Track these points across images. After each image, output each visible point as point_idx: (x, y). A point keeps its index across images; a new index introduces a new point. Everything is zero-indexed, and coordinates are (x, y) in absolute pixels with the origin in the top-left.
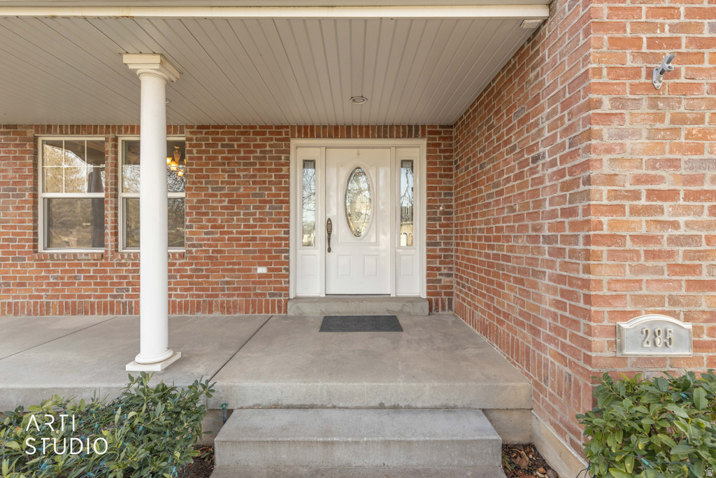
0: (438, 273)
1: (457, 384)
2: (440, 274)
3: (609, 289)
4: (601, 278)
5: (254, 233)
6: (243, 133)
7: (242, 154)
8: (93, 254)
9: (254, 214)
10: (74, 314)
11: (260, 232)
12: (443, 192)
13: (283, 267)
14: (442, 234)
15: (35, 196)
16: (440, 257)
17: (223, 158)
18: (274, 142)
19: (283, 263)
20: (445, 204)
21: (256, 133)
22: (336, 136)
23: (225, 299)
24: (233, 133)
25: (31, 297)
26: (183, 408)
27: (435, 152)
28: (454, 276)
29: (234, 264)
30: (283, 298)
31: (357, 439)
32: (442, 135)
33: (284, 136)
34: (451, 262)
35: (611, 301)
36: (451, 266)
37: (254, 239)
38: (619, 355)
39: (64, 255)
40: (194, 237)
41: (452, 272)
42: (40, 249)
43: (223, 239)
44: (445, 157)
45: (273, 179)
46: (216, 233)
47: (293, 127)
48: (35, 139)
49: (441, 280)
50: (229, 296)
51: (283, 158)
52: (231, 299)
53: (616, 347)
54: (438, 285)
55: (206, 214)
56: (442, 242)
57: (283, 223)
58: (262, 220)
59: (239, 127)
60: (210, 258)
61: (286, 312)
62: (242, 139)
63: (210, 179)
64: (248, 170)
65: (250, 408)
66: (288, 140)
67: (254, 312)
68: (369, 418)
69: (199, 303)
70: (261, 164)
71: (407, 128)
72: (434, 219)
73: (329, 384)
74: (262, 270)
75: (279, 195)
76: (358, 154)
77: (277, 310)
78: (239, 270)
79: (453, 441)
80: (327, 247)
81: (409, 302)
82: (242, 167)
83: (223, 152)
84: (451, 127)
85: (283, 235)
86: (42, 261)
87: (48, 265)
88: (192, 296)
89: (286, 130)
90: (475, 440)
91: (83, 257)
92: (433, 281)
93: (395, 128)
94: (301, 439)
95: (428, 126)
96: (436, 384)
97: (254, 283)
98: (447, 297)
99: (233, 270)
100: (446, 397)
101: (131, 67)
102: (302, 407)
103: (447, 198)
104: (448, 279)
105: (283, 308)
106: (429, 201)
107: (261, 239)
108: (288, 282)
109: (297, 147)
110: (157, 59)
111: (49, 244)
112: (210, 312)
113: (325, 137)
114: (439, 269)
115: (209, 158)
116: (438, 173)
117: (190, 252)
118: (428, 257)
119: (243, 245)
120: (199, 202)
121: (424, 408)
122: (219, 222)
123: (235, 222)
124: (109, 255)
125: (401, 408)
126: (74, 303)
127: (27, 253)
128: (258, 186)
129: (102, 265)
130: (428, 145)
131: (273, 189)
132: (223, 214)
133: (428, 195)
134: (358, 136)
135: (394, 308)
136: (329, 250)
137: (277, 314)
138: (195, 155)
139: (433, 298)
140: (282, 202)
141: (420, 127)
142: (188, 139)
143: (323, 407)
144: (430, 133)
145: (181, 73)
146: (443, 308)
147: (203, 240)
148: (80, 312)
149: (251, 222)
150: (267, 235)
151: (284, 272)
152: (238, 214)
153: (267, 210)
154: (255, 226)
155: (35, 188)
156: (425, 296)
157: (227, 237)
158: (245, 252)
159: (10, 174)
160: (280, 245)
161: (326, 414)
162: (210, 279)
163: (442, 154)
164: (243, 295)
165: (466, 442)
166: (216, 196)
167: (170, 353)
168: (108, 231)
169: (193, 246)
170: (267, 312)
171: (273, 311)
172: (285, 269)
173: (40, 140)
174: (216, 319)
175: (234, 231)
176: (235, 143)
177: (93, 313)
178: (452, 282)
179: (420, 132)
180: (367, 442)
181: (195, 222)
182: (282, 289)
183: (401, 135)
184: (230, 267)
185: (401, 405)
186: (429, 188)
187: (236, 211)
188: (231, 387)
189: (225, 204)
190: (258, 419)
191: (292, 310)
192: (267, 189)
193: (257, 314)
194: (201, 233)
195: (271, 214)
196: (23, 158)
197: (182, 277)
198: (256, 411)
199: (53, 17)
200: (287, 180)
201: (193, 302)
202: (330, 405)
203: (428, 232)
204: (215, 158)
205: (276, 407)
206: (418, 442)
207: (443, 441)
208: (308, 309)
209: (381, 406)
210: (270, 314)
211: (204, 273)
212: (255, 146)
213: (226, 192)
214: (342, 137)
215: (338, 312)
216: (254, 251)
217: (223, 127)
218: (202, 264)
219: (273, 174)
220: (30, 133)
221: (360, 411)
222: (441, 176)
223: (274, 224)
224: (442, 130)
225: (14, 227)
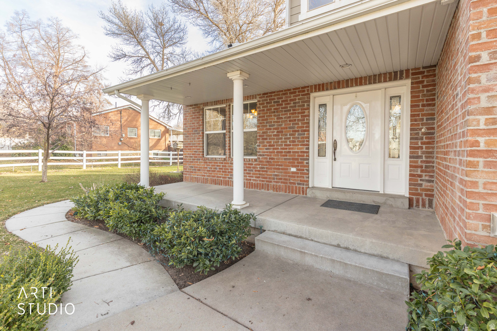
0: (419, 179)
1: (389, 244)
2: (421, 180)
3: (484, 188)
4: (477, 180)
5: (289, 149)
6: (284, 94)
7: (284, 106)
8: (222, 158)
9: (289, 138)
10: (215, 184)
11: (292, 149)
12: (425, 118)
13: (305, 169)
14: (424, 150)
15: (203, 133)
16: (421, 167)
17: (275, 109)
18: (301, 96)
19: (305, 166)
20: (427, 126)
21: (291, 93)
22: (339, 88)
23: (275, 184)
24: (279, 95)
25: (202, 176)
26: (242, 220)
27: (419, 87)
28: (435, 182)
29: (279, 165)
30: (305, 186)
31: (317, 255)
32: (426, 74)
33: (306, 92)
34: (433, 171)
35: (486, 197)
36: (432, 174)
37: (289, 152)
38: (492, 235)
39: (212, 158)
40: (261, 151)
41: (433, 179)
42: (205, 156)
43: (274, 152)
44: (428, 91)
45: (300, 118)
46: (271, 149)
47: (311, 86)
48: (203, 108)
49: (422, 184)
50: (277, 182)
51: (305, 105)
52: (278, 184)
53: (490, 230)
54: (419, 188)
55: (266, 139)
56: (424, 155)
57: (305, 143)
58: (294, 142)
59: (282, 91)
60: (268, 162)
61: (306, 194)
62: (284, 98)
63: (268, 121)
64: (287, 114)
65: (272, 231)
66: (309, 94)
67: (289, 193)
68: (328, 249)
69: (263, 184)
70: (294, 110)
71: (393, 74)
72: (416, 139)
73: (309, 228)
74: (293, 170)
75: (303, 127)
76: (356, 97)
77: (301, 192)
78: (282, 169)
79: (373, 270)
80: (334, 158)
81: (392, 197)
82: (283, 113)
83: (274, 106)
84: (435, 66)
85: (305, 150)
86: (206, 160)
87: (207, 163)
88: (260, 181)
89: (307, 88)
90: (389, 274)
91: (218, 159)
92: (415, 185)
93: (383, 75)
94: (290, 247)
95: (412, 69)
96: (374, 241)
97: (289, 176)
98: (427, 198)
99: (279, 169)
100: (381, 250)
101: (230, 78)
102: (296, 236)
103: (429, 122)
104: (429, 184)
105: (304, 192)
106: (411, 125)
107: (293, 152)
108: (308, 177)
109: (315, 98)
110: (239, 72)
111: (208, 154)
112: (268, 190)
113: (331, 89)
114: (420, 176)
115: (268, 110)
116: (420, 104)
117: (259, 158)
118: (411, 166)
119: (284, 156)
120: (263, 133)
121: (365, 253)
122: (272, 143)
123: (280, 143)
124: (227, 159)
125: (351, 249)
126: (215, 179)
127: (201, 157)
128: (291, 123)
129: (225, 163)
130: (412, 83)
131: (300, 123)
132: (274, 139)
133: (411, 121)
134: (354, 85)
135: (379, 200)
136: (335, 160)
137: (301, 195)
138: (262, 109)
139: (414, 197)
140: (305, 131)
141: (404, 71)
142: (259, 101)
143: (306, 239)
144: (413, 74)
145: (249, 75)
146: (424, 206)
147: (264, 152)
148: (217, 184)
149: (288, 143)
150: (296, 150)
151: (305, 171)
152: (281, 138)
153: (296, 136)
154: (290, 145)
155: (203, 130)
156: (407, 195)
157: (276, 151)
158: (285, 159)
159: (196, 124)
160: (303, 156)
161: (307, 242)
162: (268, 173)
163: (425, 89)
164: (284, 183)
165: (383, 274)
166: (271, 129)
167: (244, 203)
168: (227, 148)
169: (260, 155)
170: (296, 193)
171: (299, 193)
172: (306, 170)
173: (205, 109)
174: (270, 193)
175: (280, 148)
176: (280, 100)
177: (222, 185)
178: (433, 186)
179: (404, 75)
180: (322, 257)
181: (261, 143)
182: (304, 181)
183: (388, 79)
184: (278, 167)
185: (350, 248)
186: (412, 116)
187: (280, 137)
188: (265, 220)
189: (275, 133)
190: (275, 236)
191: (309, 193)
192: (296, 124)
193: (291, 194)
194: (263, 149)
195: (298, 138)
196: (199, 118)
197: (255, 171)
198: (275, 233)
199: (205, 68)
200: (308, 118)
201: (260, 184)
202: (310, 239)
203: (411, 148)
204: (271, 109)
205: (284, 233)
206: (351, 265)
207: (366, 269)
208: (318, 194)
209: (338, 246)
210: (298, 195)
211: (265, 169)
212: (291, 100)
213: (276, 127)
214: (343, 87)
215: (338, 199)
216: (290, 159)
217: (274, 92)
218: (264, 165)
219: (300, 115)
220: (202, 106)
221: (325, 245)
222: (423, 105)
223: (300, 143)
224: (425, 70)
225: (197, 146)
